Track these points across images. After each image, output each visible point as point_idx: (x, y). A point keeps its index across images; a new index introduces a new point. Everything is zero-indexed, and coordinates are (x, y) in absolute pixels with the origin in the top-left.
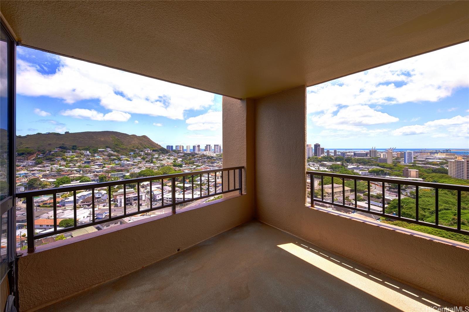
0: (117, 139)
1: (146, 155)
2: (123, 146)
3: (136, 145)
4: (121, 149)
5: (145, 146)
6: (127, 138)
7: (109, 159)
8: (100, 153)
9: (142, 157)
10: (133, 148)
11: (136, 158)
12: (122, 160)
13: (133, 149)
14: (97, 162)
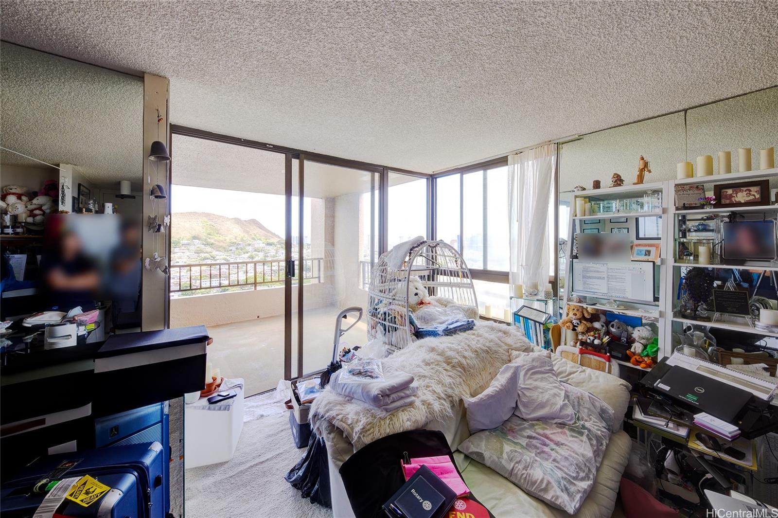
0: (211, 225)
1: (255, 251)
2: (219, 237)
3: (240, 235)
4: (215, 241)
5: (254, 237)
6: (226, 224)
7: (197, 257)
8: (183, 248)
9: (249, 254)
10: (236, 239)
11: (239, 255)
12: (218, 259)
13: (235, 241)
14: (178, 262)
